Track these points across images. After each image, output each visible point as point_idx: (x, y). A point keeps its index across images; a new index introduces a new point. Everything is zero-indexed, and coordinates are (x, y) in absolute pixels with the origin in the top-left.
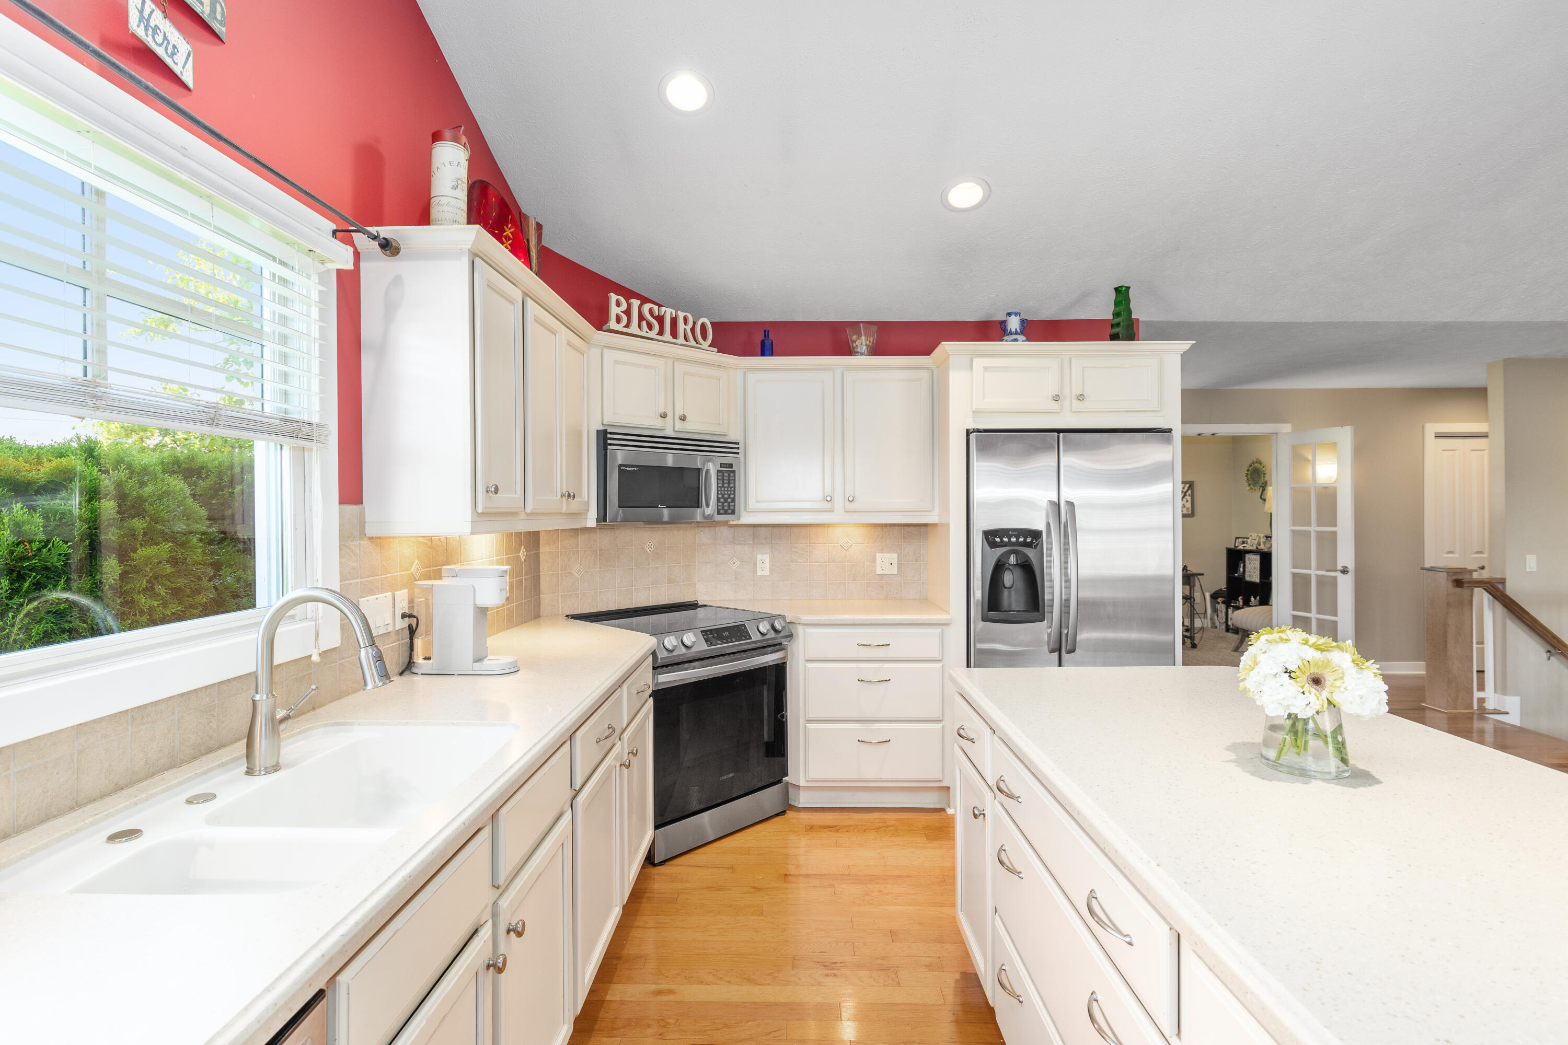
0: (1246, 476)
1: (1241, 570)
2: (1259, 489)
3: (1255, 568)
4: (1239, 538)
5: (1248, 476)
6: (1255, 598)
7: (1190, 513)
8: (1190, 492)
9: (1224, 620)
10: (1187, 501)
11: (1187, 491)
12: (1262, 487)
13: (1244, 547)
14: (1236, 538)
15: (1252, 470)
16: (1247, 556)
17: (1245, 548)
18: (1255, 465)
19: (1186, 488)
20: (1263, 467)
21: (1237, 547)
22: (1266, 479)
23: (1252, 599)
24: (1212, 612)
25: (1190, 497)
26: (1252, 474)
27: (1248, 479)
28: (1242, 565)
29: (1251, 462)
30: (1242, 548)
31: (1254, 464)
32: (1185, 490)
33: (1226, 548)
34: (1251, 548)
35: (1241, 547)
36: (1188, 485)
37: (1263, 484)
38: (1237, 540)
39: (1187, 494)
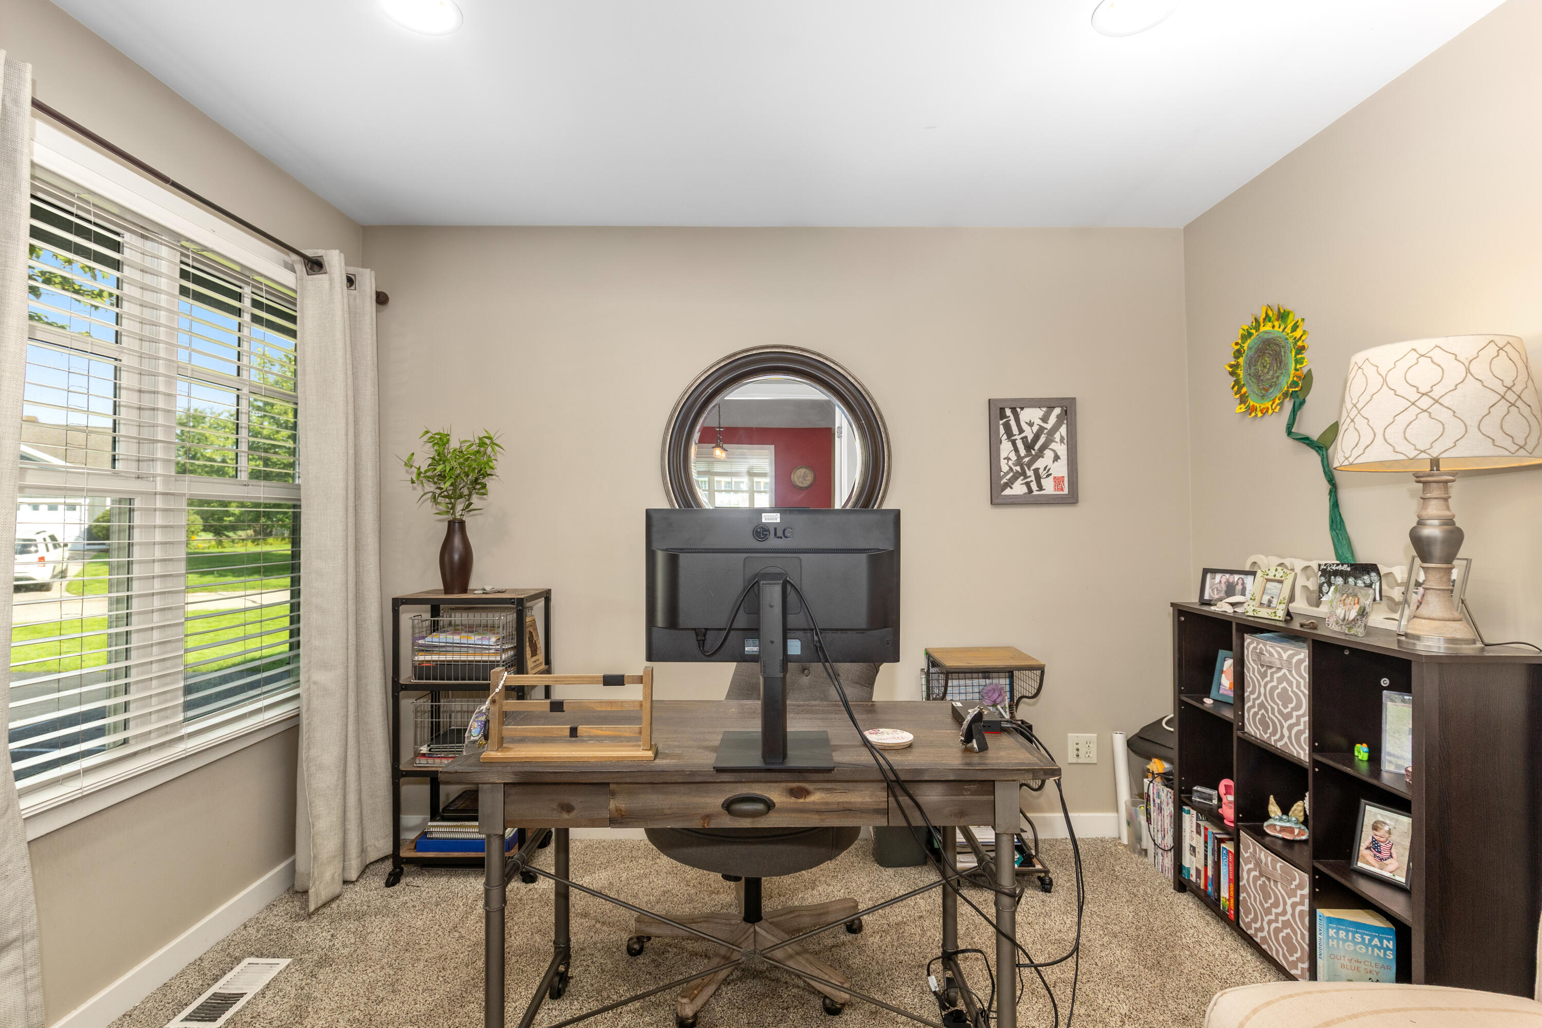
0: (1232, 374)
1: (1226, 681)
2: (1281, 404)
3: (1285, 698)
4: (1215, 571)
5: (1240, 372)
6: (1285, 810)
7: (1066, 491)
8: (1063, 430)
9: (1169, 841)
10: (1057, 458)
11: (1056, 428)
12: (1293, 395)
13: (1233, 605)
14: (1206, 571)
15: (1250, 348)
16: (1251, 643)
17: (1239, 610)
18: (1262, 329)
19: (1053, 419)
20: (1295, 327)
21: (1209, 603)
22: (1305, 367)
23: (1274, 809)
24: (1132, 795)
25: (1064, 447)
26: (1251, 363)
27: (1237, 382)
28: (1228, 664)
29: (1246, 323)
30: (1230, 610)
31: (1257, 328)
32: (1049, 426)
33: (1172, 605)
34: (1264, 613)
35: (1223, 608)
36: (1057, 411)
37: (1294, 384)
38: (1209, 576)
39: (1057, 436)
